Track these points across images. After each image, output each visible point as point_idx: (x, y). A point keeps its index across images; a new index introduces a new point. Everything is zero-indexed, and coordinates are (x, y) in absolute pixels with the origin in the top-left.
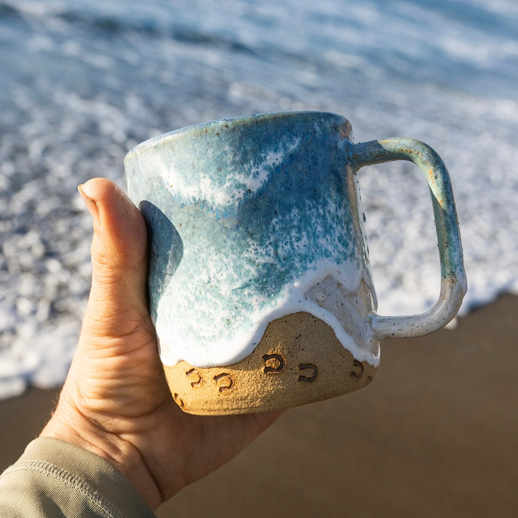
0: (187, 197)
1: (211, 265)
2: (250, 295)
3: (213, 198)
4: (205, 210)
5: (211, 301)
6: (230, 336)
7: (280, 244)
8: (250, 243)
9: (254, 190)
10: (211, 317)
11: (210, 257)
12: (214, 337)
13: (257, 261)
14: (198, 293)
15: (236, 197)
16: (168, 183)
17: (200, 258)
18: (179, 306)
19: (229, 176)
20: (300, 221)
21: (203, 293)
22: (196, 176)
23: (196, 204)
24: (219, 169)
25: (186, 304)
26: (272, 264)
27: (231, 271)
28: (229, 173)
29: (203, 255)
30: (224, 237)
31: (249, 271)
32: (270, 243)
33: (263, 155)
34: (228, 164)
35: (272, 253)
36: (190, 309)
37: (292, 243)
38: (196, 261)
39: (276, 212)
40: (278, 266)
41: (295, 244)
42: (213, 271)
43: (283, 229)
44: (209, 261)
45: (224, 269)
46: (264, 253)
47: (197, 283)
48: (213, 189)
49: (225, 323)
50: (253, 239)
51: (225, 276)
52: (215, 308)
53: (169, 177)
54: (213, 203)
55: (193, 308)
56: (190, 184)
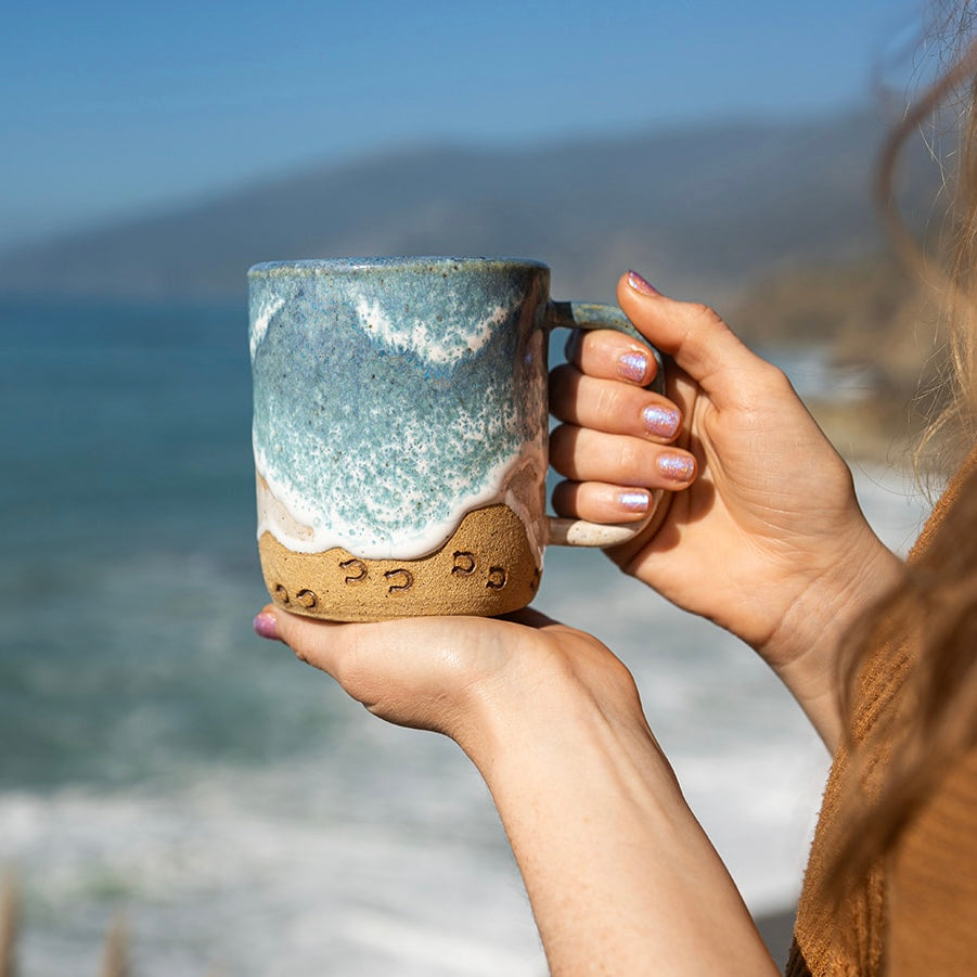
0: (391, 344)
1: (408, 432)
2: (451, 476)
3: (426, 352)
4: (412, 364)
5: (400, 477)
6: (418, 525)
7: (492, 419)
8: (461, 413)
9: (475, 350)
10: (397, 497)
11: (409, 423)
12: (397, 522)
13: (465, 436)
14: (383, 465)
15: (454, 355)
16: (365, 322)
17: (394, 421)
19: (450, 329)
20: (513, 393)
21: (392, 466)
22: (409, 321)
23: (402, 355)
24: (439, 318)
25: (362, 478)
26: (480, 443)
27: (433, 444)
28: (451, 325)
29: (400, 420)
30: (431, 401)
31: (454, 447)
32: (482, 417)
33: (489, 309)
34: (451, 313)
35: (482, 428)
36: (365, 482)
37: (503, 419)
38: (388, 424)
39: (492, 380)
40: (487, 445)
41: (506, 421)
42: (410, 440)
43: (496, 401)
44: (407, 428)
45: (425, 440)
46: (474, 427)
47: (384, 452)
48: (428, 341)
49: (414, 507)
50: (465, 408)
51: (424, 449)
52: (405, 487)
53: (369, 315)
54: (425, 357)
55: (372, 483)
56: (398, 329)
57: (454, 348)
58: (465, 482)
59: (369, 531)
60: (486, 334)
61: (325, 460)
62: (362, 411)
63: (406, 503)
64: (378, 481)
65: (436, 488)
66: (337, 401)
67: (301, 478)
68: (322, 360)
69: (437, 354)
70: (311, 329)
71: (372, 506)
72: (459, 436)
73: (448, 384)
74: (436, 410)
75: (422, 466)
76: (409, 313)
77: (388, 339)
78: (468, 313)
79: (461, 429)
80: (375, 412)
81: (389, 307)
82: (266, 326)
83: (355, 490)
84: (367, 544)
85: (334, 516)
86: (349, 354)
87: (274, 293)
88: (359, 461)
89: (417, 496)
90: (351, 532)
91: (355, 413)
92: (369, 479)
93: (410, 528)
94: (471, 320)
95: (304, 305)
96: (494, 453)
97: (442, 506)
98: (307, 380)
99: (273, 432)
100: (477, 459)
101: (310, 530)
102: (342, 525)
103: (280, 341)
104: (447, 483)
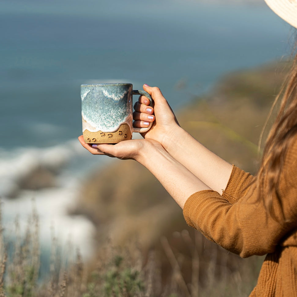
1: (112, 111)
5: (110, 119)
6: (113, 127)
7: (125, 109)
8: (120, 108)
9: (122, 98)
12: (110, 126)
14: (108, 117)
16: (105, 94)
18: (102, 119)
19: (118, 95)
23: (111, 99)
24: (116, 93)
25: (104, 119)
26: (123, 113)
27: (116, 113)
29: (110, 109)
30: (115, 106)
31: (119, 114)
32: (123, 109)
33: (124, 91)
34: (118, 92)
35: (123, 111)
38: (108, 110)
39: (125, 103)
41: (127, 110)
42: (112, 113)
43: (125, 106)
47: (108, 115)
48: (115, 97)
49: (113, 124)
51: (114, 114)
54: (114, 99)
56: (110, 95)
57: (119, 98)
58: (121, 120)
59: (105, 128)
60: (124, 95)
61: (98, 116)
62: (104, 108)
63: (111, 123)
64: (107, 119)
65: (116, 121)
66: (100, 107)
67: (93, 120)
68: (97, 100)
69: (116, 99)
70: (95, 95)
71: (106, 124)
72: (119, 112)
73: (118, 104)
74: (116, 108)
75: (114, 117)
76: (112, 92)
77: (108, 96)
78: (121, 92)
79: (120, 111)
80: (106, 108)
81: (108, 91)
82: (86, 95)
83: (103, 121)
84: (105, 130)
85: (99, 125)
86: (102, 99)
87: (88, 89)
88: (104, 116)
89: (113, 122)
90: (103, 128)
91: (103, 108)
92: (105, 119)
93: (112, 127)
94: (121, 93)
95: (94, 91)
96: (125, 115)
97: (117, 123)
98: (94, 103)
99: (88, 112)
100: (123, 116)
101: (95, 128)
102: (101, 127)
103: (89, 97)
104: (118, 120)
